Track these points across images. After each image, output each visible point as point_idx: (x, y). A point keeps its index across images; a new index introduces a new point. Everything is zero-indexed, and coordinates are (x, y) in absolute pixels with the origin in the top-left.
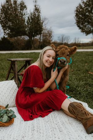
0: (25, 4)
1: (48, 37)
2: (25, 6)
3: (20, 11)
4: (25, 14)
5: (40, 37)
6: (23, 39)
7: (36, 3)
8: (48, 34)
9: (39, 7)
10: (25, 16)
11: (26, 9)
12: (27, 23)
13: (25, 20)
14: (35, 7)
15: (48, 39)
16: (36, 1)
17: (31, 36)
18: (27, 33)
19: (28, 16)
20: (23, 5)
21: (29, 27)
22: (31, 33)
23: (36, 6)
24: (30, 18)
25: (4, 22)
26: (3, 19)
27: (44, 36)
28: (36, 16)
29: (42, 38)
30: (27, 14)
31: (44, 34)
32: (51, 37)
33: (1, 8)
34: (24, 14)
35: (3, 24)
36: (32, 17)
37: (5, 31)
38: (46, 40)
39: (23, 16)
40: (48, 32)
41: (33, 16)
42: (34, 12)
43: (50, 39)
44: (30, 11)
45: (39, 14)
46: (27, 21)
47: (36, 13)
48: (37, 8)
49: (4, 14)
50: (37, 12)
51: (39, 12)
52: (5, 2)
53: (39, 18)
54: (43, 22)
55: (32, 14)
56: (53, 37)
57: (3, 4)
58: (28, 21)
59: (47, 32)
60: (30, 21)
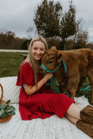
0: (61, 5)
1: (84, 38)
2: (61, 7)
3: (55, 12)
4: (60, 14)
5: (75, 38)
6: (58, 40)
7: (71, 3)
8: (84, 36)
9: (74, 7)
10: (59, 17)
11: (61, 10)
12: (61, 24)
13: (59, 21)
14: (70, 8)
15: (83, 40)
16: (72, 2)
17: (64, 36)
18: (60, 33)
19: (62, 16)
20: (59, 6)
21: (63, 27)
22: (64, 33)
23: (72, 7)
24: (64, 19)
25: (39, 23)
26: (38, 19)
27: (79, 37)
28: (71, 16)
29: (77, 39)
30: (62, 15)
31: (80, 35)
32: (87, 38)
33: (38, 9)
34: (58, 15)
35: (37, 25)
36: (66, 18)
37: (39, 32)
38: (81, 41)
39: (58, 17)
40: (84, 33)
41: (68, 16)
42: (69, 13)
43: (85, 40)
44: (65, 12)
45: (74, 15)
46: (61, 22)
47: (71, 14)
48: (72, 8)
49: (39, 15)
50: (72, 12)
51: (74, 13)
52: (42, 4)
53: (73, 18)
54: (79, 23)
55: (66, 15)
56: (88, 38)
57: (39, 6)
58: (63, 22)
59: (82, 33)
60: (64, 22)
